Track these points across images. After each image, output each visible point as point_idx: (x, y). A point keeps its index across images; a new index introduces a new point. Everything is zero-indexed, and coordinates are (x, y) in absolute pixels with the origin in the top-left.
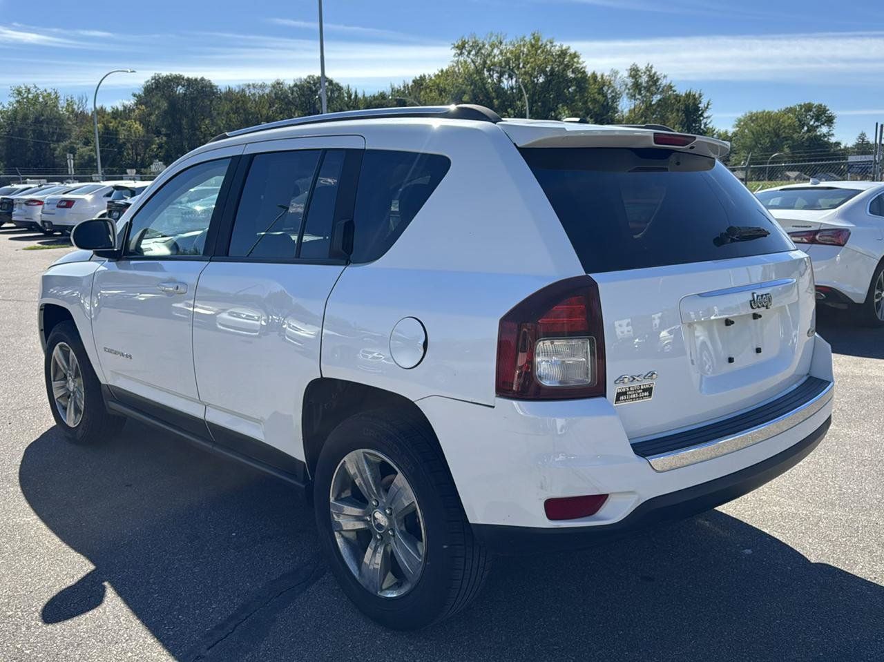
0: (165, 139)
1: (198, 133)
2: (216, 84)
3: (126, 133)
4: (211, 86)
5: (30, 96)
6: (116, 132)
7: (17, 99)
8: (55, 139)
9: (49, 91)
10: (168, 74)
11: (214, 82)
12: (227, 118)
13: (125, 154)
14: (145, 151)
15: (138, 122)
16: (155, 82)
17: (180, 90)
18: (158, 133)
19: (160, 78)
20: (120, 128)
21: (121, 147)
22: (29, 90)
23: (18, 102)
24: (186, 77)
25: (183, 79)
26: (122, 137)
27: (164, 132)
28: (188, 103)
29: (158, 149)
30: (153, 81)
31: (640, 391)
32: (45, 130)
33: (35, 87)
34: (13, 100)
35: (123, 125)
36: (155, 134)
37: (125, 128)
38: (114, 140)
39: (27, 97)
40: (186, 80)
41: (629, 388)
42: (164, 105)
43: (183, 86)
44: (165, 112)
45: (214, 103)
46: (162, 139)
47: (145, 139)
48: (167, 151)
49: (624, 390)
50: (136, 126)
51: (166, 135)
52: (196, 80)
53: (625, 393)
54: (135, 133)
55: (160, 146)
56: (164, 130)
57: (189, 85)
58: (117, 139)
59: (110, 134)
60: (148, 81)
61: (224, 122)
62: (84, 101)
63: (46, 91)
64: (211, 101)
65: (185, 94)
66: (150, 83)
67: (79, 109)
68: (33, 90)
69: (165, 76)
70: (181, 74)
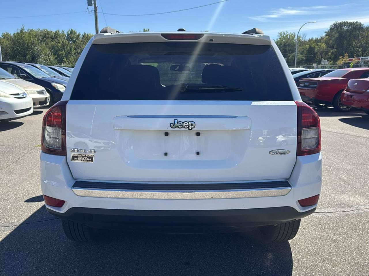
0: (335, 50)
1: (351, 47)
2: (363, 24)
3: (318, 48)
4: (360, 25)
5: (285, 36)
6: (314, 48)
7: (280, 37)
8: (290, 52)
9: (292, 33)
10: (341, 21)
11: (362, 23)
12: (366, 39)
13: (317, 57)
14: (325, 56)
15: (324, 44)
16: (334, 26)
17: (346, 28)
18: (333, 48)
19: (337, 23)
20: (316, 46)
21: (315, 54)
22: (284, 33)
23: (280, 38)
24: (349, 22)
25: (347, 23)
26: (316, 50)
27: (335, 47)
28: (348, 34)
29: (331, 54)
30: (333, 25)
31: (85, 157)
32: (287, 49)
33: (287, 32)
34: (278, 38)
35: (318, 45)
36: (331, 48)
37: (318, 46)
38: (313, 51)
39: (283, 36)
40: (349, 23)
41: (79, 155)
42: (337, 35)
43: (347, 26)
44: (337, 38)
45: (361, 32)
46: (334, 50)
47: (326, 50)
48: (335, 55)
49: (76, 155)
50: (323, 45)
51: (336, 48)
52: (353, 23)
53: (77, 157)
54: (322, 48)
55: (332, 53)
56: (335, 46)
57: (350, 26)
58: (314, 51)
59: (312, 49)
60: (332, 25)
61: (364, 41)
62: (305, 36)
63: (291, 33)
64: (359, 32)
65: (347, 30)
66: (332, 26)
67: (302, 39)
68: (286, 33)
69: (339, 22)
70: (347, 21)
